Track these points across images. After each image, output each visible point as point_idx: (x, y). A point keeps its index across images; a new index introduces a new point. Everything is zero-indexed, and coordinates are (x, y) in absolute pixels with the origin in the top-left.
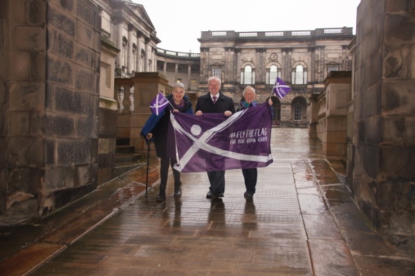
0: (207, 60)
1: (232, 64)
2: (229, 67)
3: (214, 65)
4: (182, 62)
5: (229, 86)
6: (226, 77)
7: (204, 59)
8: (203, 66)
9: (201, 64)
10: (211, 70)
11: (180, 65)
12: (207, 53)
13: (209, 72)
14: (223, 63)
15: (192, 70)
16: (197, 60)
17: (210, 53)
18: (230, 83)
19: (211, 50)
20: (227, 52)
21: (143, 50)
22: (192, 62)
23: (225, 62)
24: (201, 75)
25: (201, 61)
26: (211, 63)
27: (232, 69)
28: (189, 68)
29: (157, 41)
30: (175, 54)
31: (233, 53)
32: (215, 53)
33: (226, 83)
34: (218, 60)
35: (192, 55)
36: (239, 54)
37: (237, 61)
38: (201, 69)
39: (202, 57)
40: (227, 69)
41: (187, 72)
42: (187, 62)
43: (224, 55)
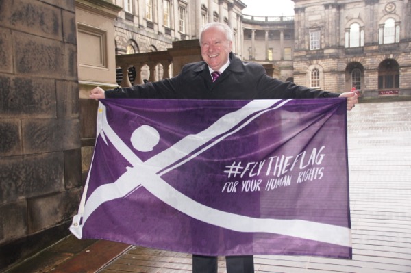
0: (302, 23)
1: (334, 23)
2: (331, 28)
3: (311, 28)
4: (273, 28)
5: (331, 51)
6: (327, 41)
7: (299, 22)
8: (298, 31)
9: (296, 29)
10: (308, 34)
11: (270, 32)
12: (302, 14)
13: (306, 37)
14: (323, 24)
15: (285, 35)
16: (291, 24)
17: (306, 14)
18: (332, 47)
19: (307, 10)
20: (327, 11)
21: (226, 18)
22: (285, 27)
23: (325, 23)
24: (296, 41)
25: (296, 25)
26: (308, 25)
27: (334, 30)
28: (282, 34)
29: (242, 6)
30: (264, 20)
31: (334, 10)
32: (312, 13)
33: (327, 47)
34: (316, 21)
35: (284, 19)
36: (342, 11)
37: (339, 20)
38: (296, 34)
39: (296, 19)
40: (328, 30)
41: (279, 40)
42: (279, 27)
43: (323, 14)
